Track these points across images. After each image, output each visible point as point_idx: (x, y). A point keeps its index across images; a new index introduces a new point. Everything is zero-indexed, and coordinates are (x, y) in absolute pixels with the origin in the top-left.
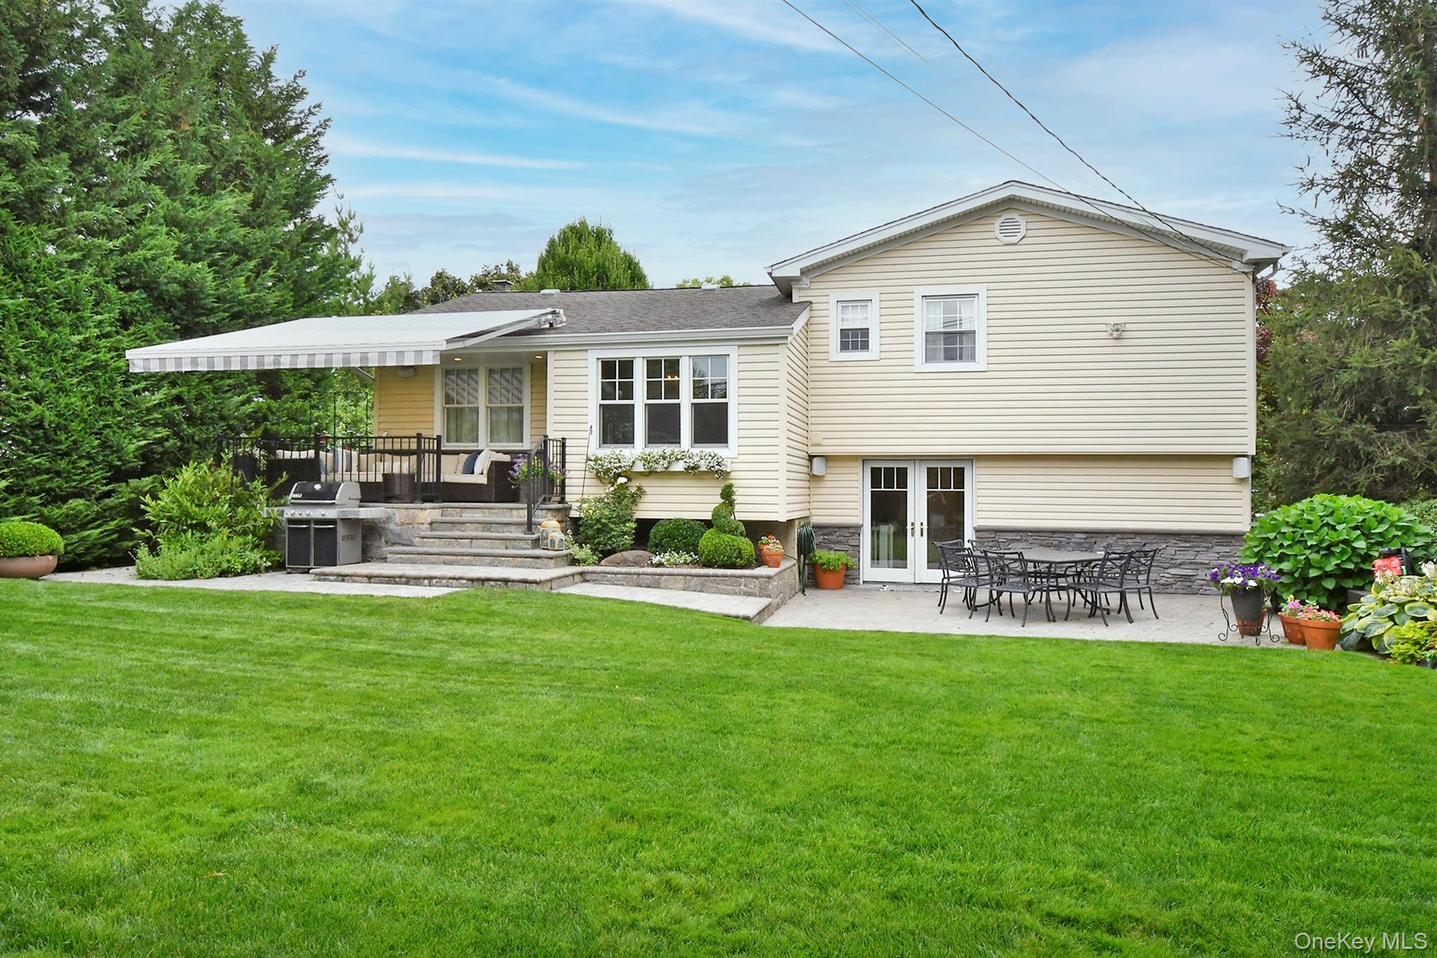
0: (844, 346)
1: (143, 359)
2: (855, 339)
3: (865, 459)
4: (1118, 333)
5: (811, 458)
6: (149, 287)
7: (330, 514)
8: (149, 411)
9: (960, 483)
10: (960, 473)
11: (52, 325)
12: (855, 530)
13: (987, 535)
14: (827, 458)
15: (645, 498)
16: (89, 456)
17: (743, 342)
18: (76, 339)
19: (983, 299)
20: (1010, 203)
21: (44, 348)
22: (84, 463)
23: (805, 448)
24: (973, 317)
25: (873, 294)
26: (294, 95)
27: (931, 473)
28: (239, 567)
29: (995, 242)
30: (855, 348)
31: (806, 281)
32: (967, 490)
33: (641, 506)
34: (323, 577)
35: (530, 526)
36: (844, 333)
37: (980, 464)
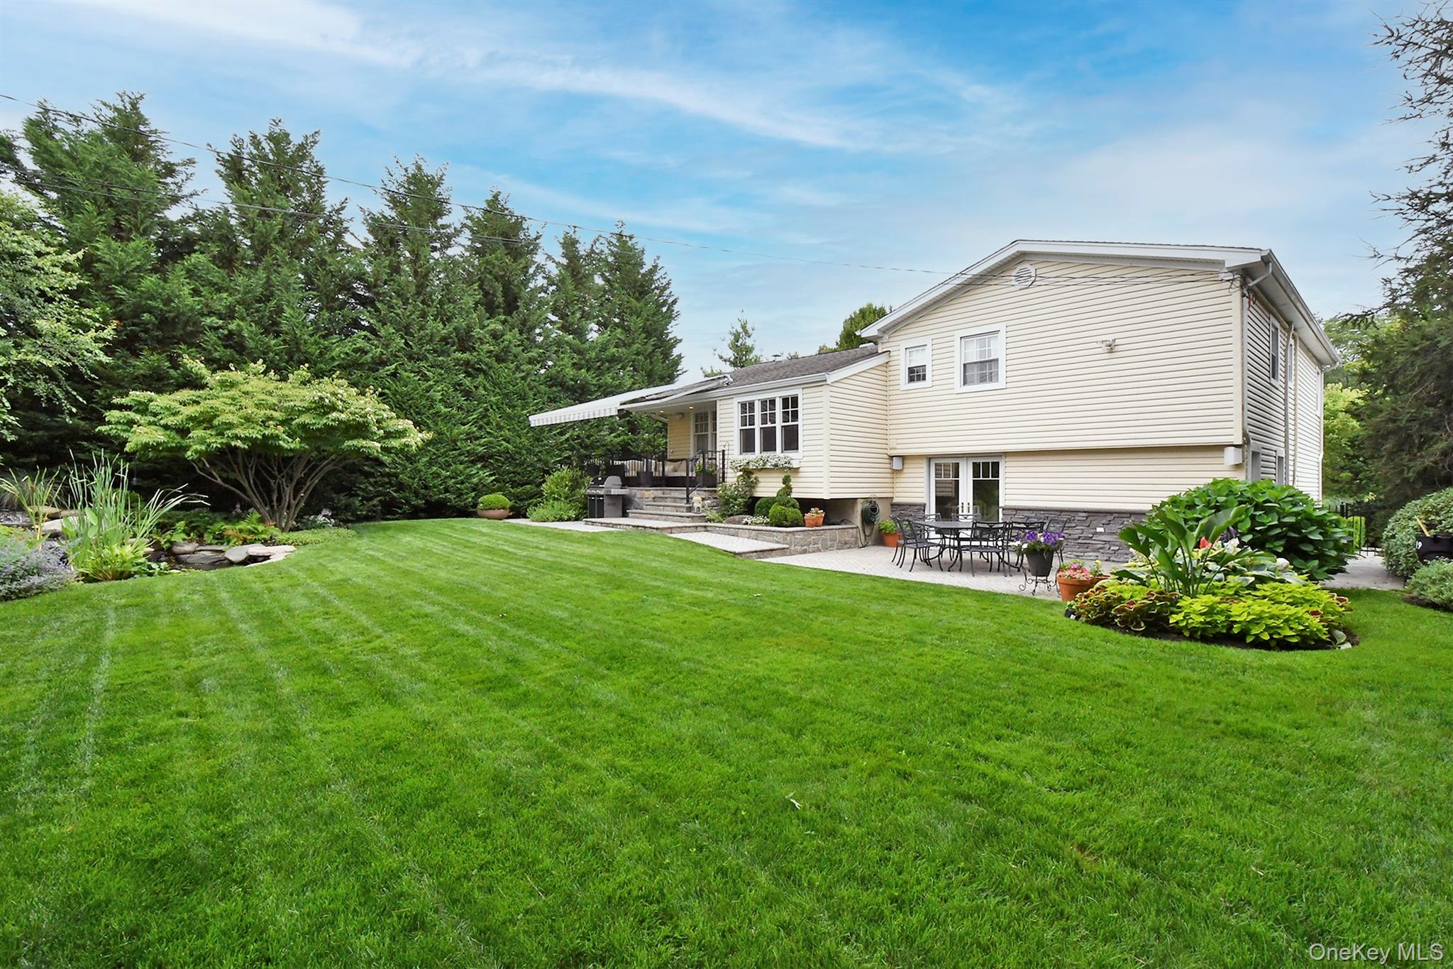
0: (911, 380)
1: (537, 420)
2: (916, 374)
3: (930, 458)
4: (1111, 348)
5: (891, 457)
6: (562, 385)
7: (601, 492)
8: (562, 443)
9: (996, 474)
10: (996, 465)
11: (513, 407)
12: (922, 507)
13: (1010, 512)
14: (903, 458)
15: (760, 485)
16: (531, 465)
17: (804, 385)
18: (525, 412)
19: (1002, 335)
20: (1021, 257)
21: (509, 418)
22: (529, 469)
23: (885, 451)
24: (997, 349)
25: (927, 341)
26: (655, 268)
27: (976, 466)
28: (566, 517)
29: (1012, 289)
30: (919, 379)
31: (886, 337)
32: (1001, 479)
33: (758, 489)
34: (587, 523)
35: (688, 499)
36: (911, 370)
37: (1007, 459)
